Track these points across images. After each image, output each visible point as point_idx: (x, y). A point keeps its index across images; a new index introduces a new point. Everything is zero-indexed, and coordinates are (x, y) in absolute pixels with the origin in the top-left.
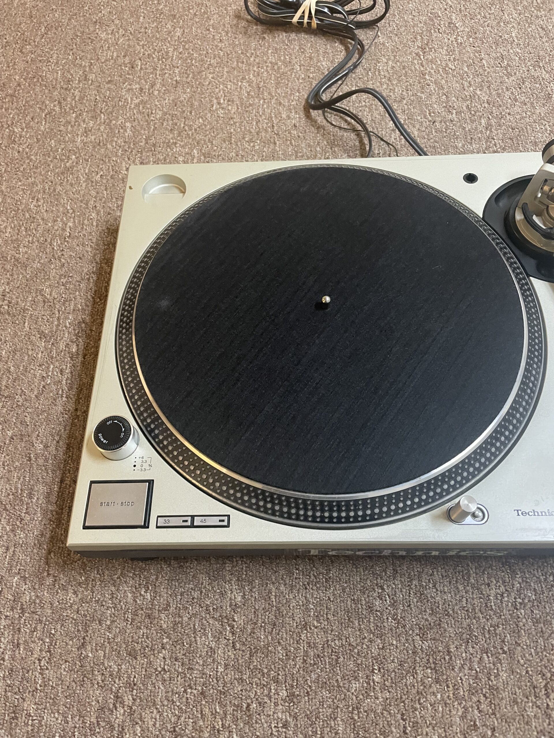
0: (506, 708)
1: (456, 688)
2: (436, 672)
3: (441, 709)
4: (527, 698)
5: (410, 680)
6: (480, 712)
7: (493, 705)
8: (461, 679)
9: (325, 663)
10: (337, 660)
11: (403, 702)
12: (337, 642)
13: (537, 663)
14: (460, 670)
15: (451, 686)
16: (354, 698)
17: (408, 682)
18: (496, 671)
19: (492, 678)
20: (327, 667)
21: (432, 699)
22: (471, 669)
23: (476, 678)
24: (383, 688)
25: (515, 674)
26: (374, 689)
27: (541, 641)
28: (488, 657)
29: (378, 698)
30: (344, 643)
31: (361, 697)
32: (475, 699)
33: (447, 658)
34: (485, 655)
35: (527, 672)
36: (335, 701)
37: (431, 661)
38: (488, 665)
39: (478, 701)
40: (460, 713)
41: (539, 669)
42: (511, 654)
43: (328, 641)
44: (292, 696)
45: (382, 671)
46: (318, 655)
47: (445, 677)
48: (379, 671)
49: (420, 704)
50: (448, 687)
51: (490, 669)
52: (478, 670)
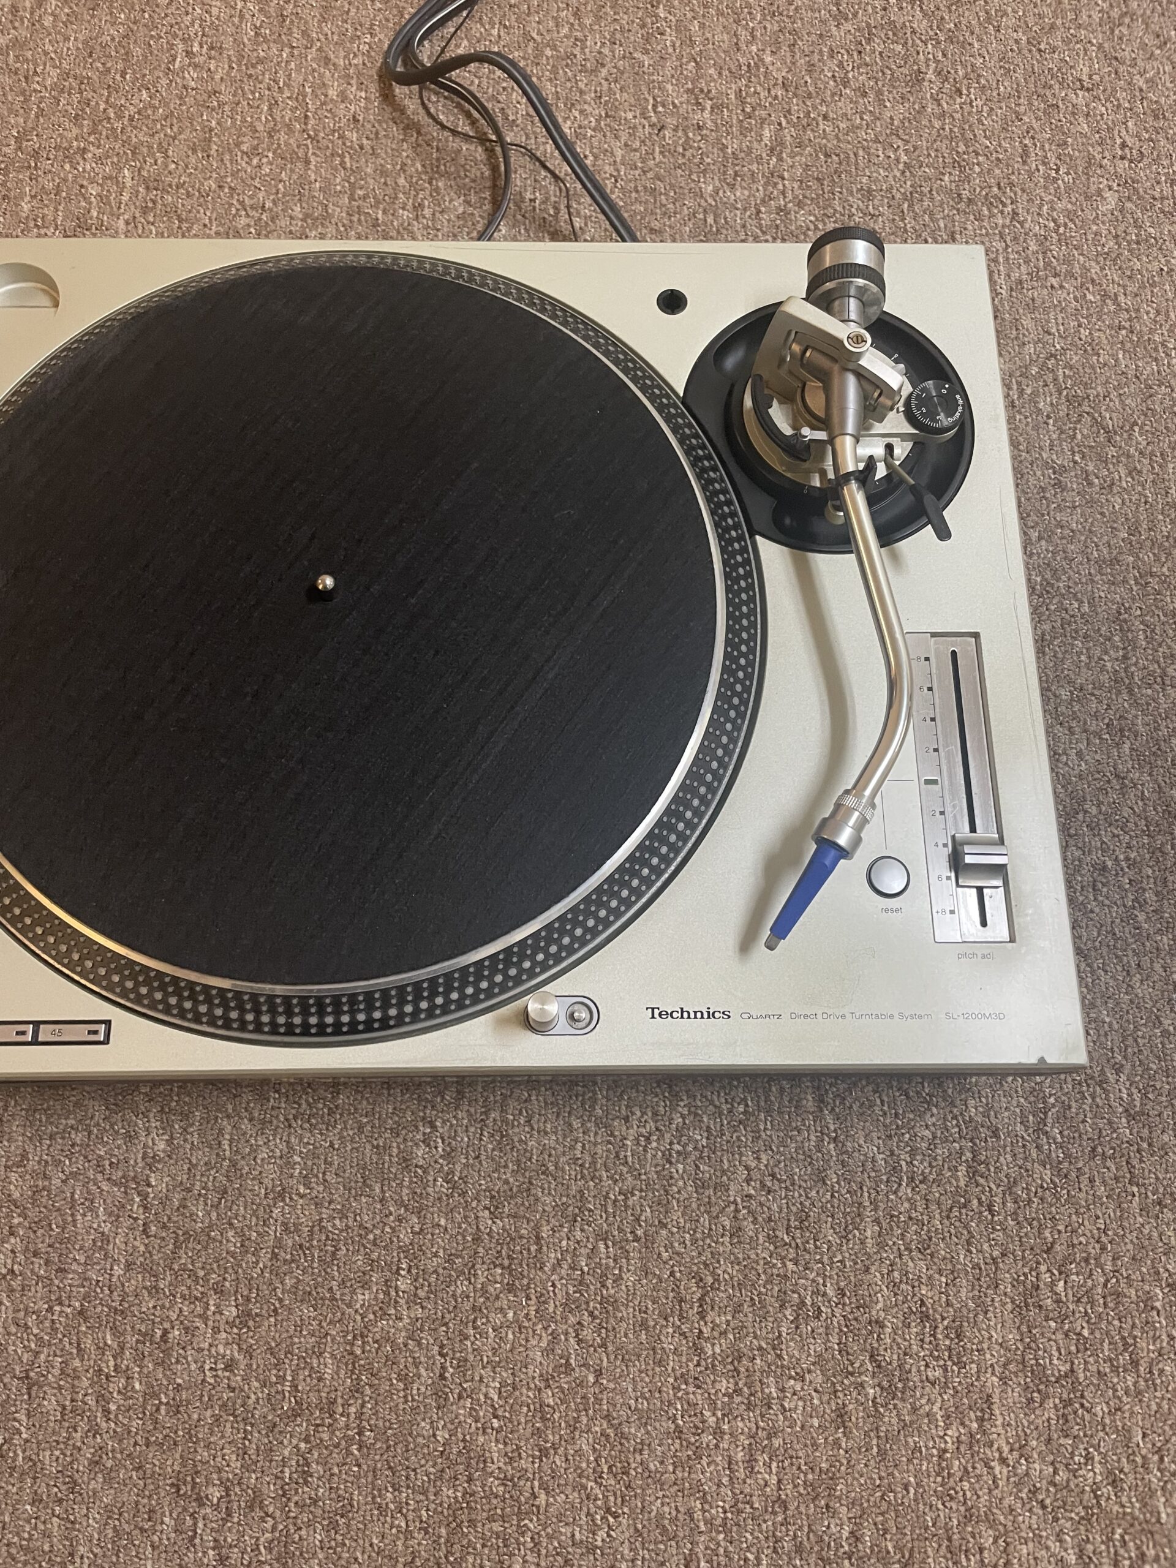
0: (626, 1335)
1: (542, 1301)
2: (510, 1274)
3: (510, 1336)
4: (666, 1319)
5: (462, 1285)
6: (579, 1342)
7: (604, 1331)
8: (554, 1285)
11: (446, 1325)
14: (554, 1270)
15: (533, 1297)
16: (359, 1318)
17: (459, 1291)
18: (617, 1271)
19: (609, 1283)
20: (316, 1265)
21: (498, 1319)
22: (573, 1268)
23: (580, 1283)
24: (413, 1301)
25: (650, 1277)
26: (397, 1302)
27: (704, 1220)
28: (607, 1247)
29: (400, 1319)
31: (372, 1316)
32: (573, 1320)
33: (534, 1248)
34: (601, 1244)
35: (672, 1273)
36: (324, 1324)
37: (504, 1253)
38: (604, 1261)
39: (579, 1323)
40: (544, 1344)
41: (695, 1268)
42: (649, 1240)
44: (245, 1317)
45: (414, 1271)
47: (525, 1282)
48: (409, 1271)
49: (475, 1328)
50: (528, 1298)
51: (607, 1268)
52: (586, 1269)
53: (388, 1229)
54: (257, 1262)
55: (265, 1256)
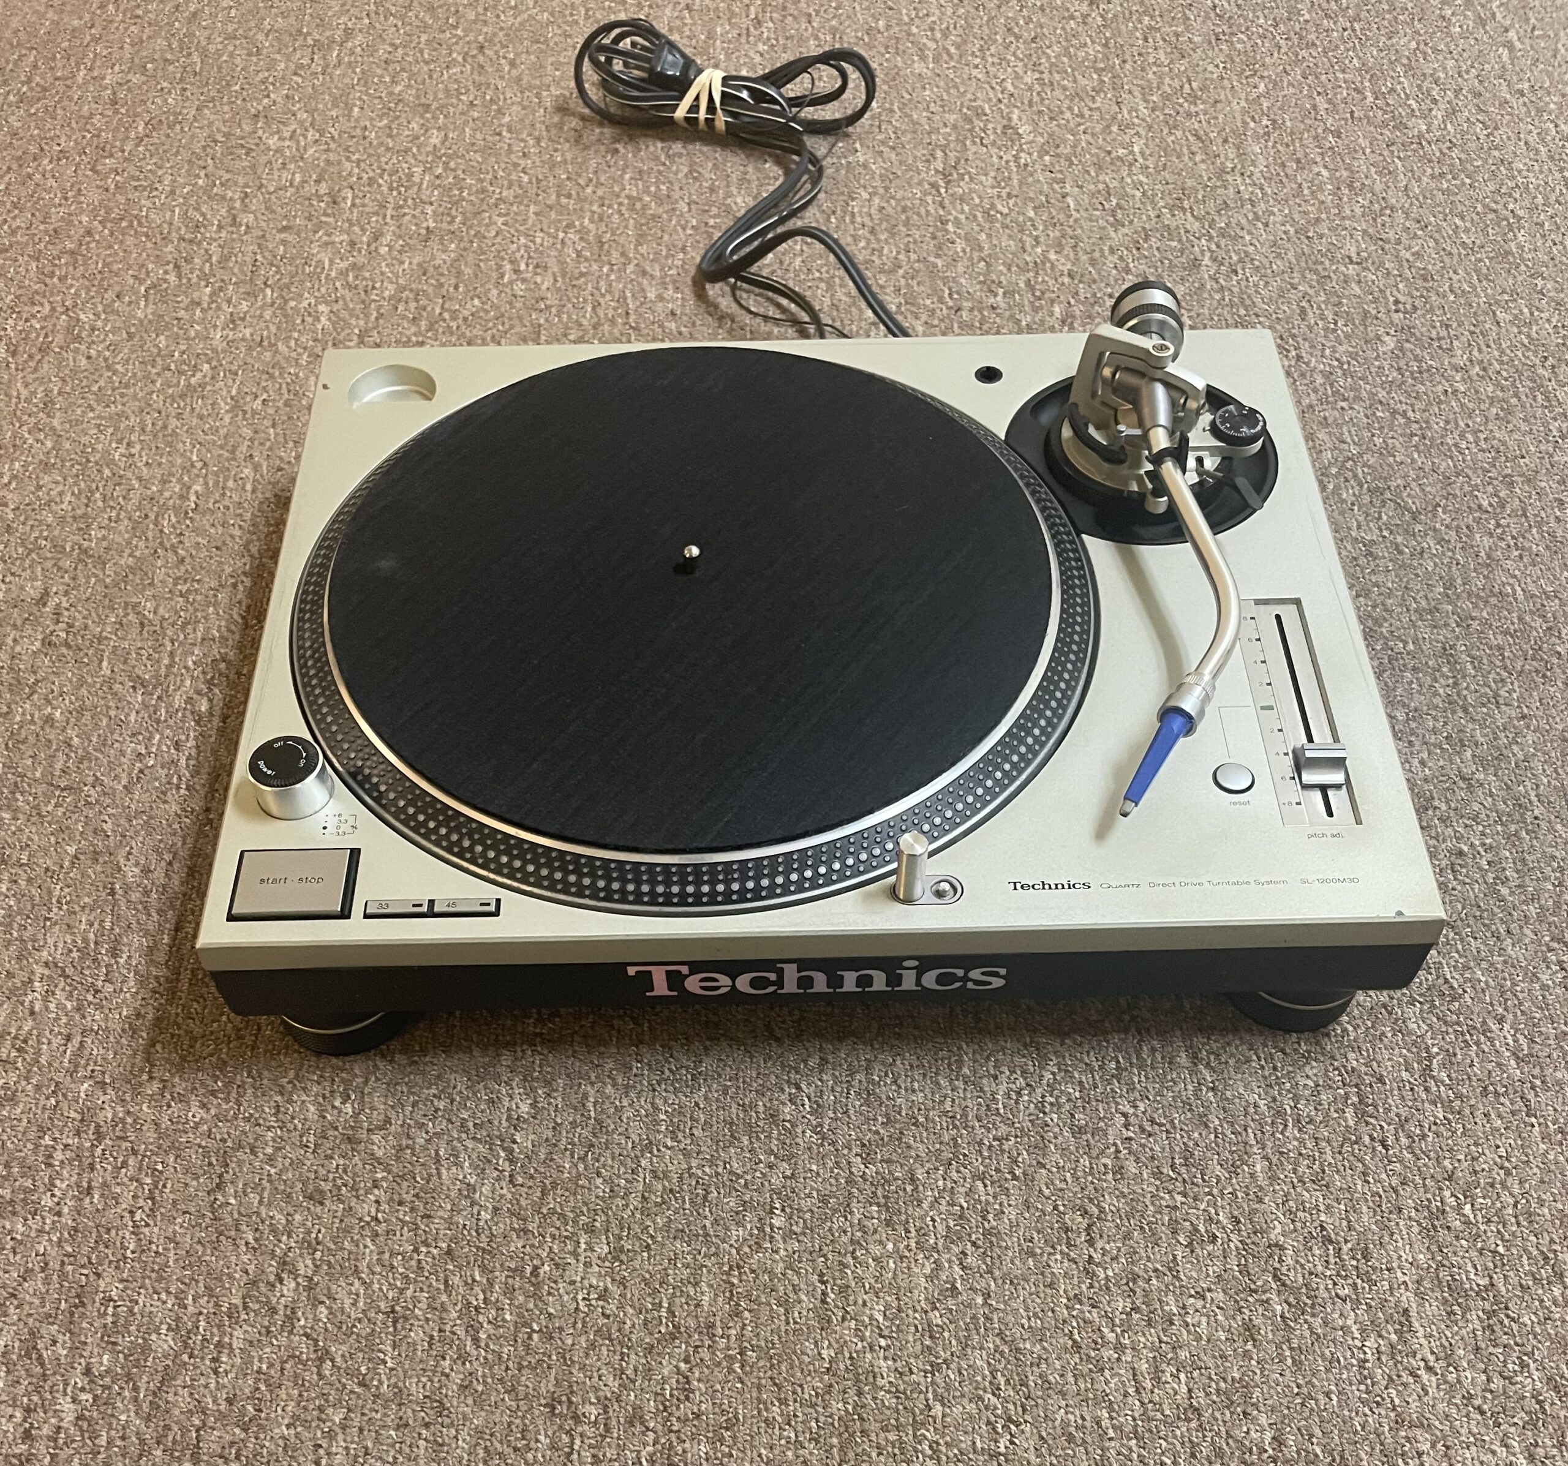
0: (1012, 1263)
1: (922, 1233)
2: (887, 1210)
3: (892, 1265)
4: (1053, 1247)
5: (838, 1222)
6: (963, 1268)
7: (988, 1259)
8: (933, 1220)
9: (684, 1202)
10: (705, 1197)
11: (824, 1256)
12: (707, 1170)
13: (1075, 1193)
14: (932, 1207)
15: (912, 1230)
16: (734, 1251)
17: (836, 1227)
18: (997, 1207)
19: (990, 1217)
20: (687, 1206)
21: (876, 1250)
22: (951, 1204)
23: (961, 1217)
24: (788, 1235)
25: (1032, 1210)
26: (772, 1237)
27: (1085, 1161)
28: (985, 1186)
29: (777, 1252)
30: (720, 1170)
31: (747, 1250)
32: (956, 1250)
33: (909, 1188)
34: (979, 1183)
35: (1055, 1208)
36: (699, 1257)
37: (879, 1193)
38: (983, 1198)
39: (963, 1252)
40: (928, 1271)
41: (1078, 1202)
42: (1028, 1179)
43: (690, 1168)
44: (617, 1253)
45: (788, 1210)
46: (671, 1190)
47: (903, 1217)
48: (783, 1210)
49: (854, 1258)
50: (908, 1231)
51: (988, 1203)
52: (965, 1205)
53: (758, 1174)
54: (627, 1205)
55: (635, 1201)
